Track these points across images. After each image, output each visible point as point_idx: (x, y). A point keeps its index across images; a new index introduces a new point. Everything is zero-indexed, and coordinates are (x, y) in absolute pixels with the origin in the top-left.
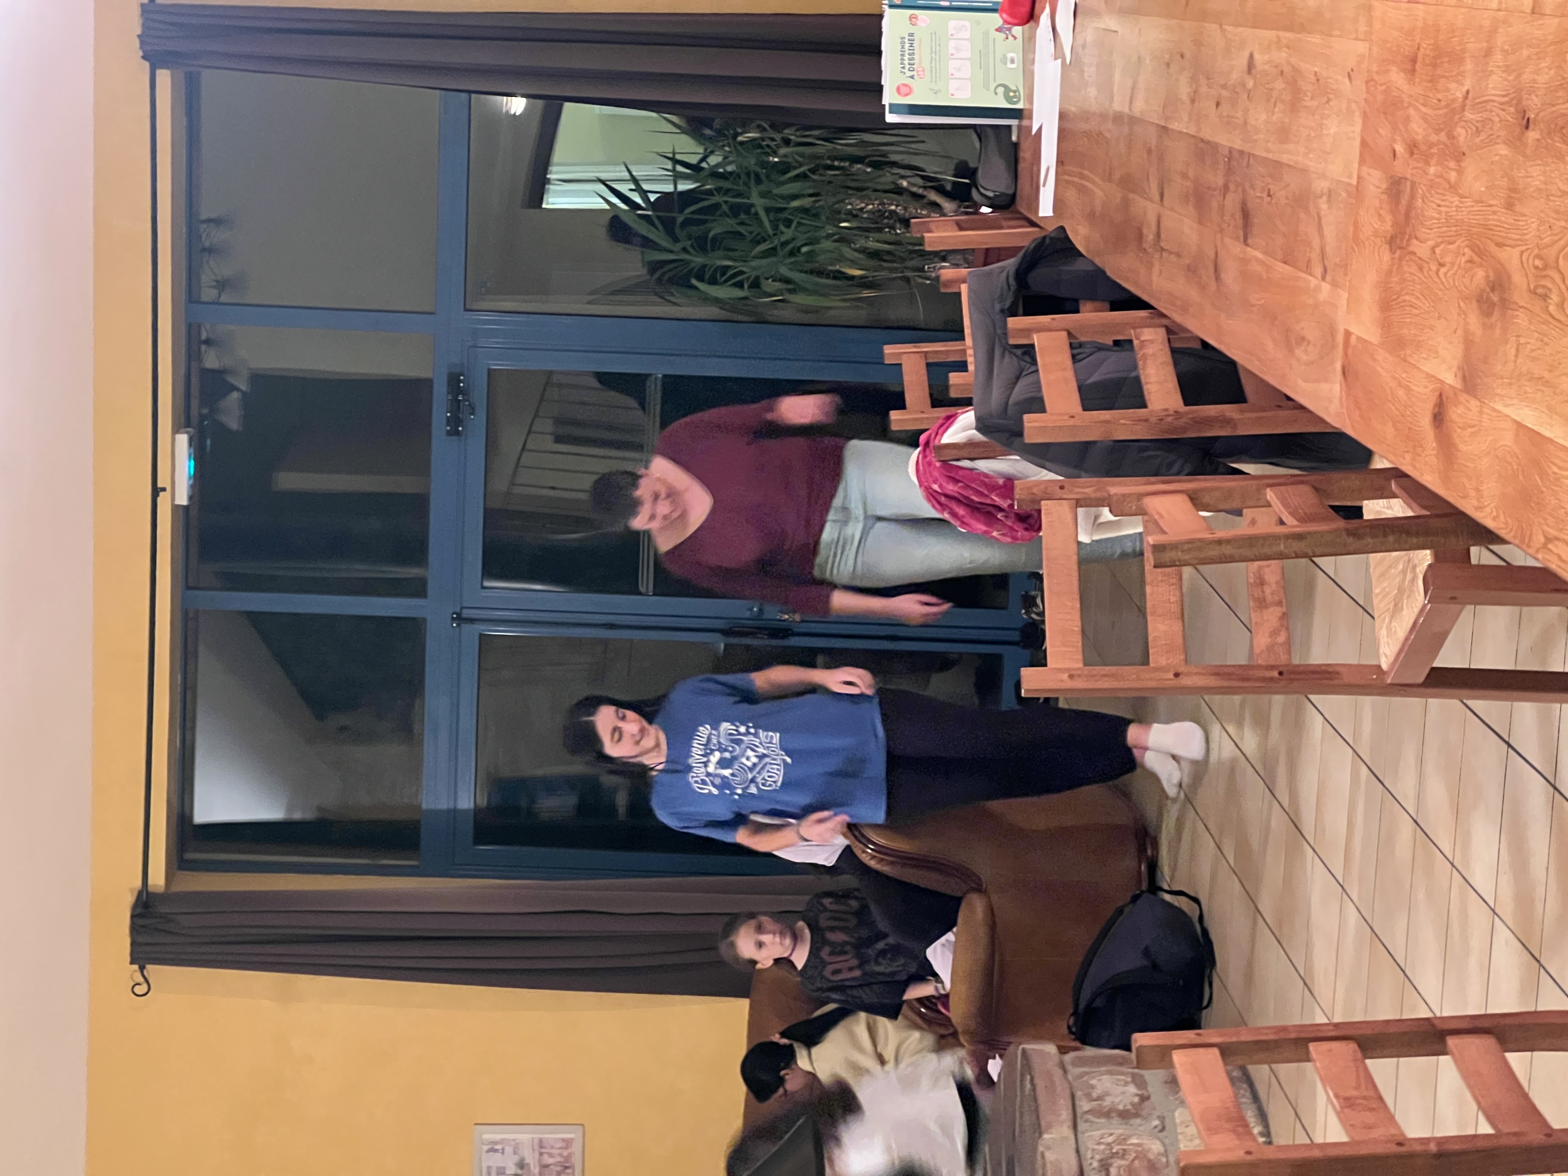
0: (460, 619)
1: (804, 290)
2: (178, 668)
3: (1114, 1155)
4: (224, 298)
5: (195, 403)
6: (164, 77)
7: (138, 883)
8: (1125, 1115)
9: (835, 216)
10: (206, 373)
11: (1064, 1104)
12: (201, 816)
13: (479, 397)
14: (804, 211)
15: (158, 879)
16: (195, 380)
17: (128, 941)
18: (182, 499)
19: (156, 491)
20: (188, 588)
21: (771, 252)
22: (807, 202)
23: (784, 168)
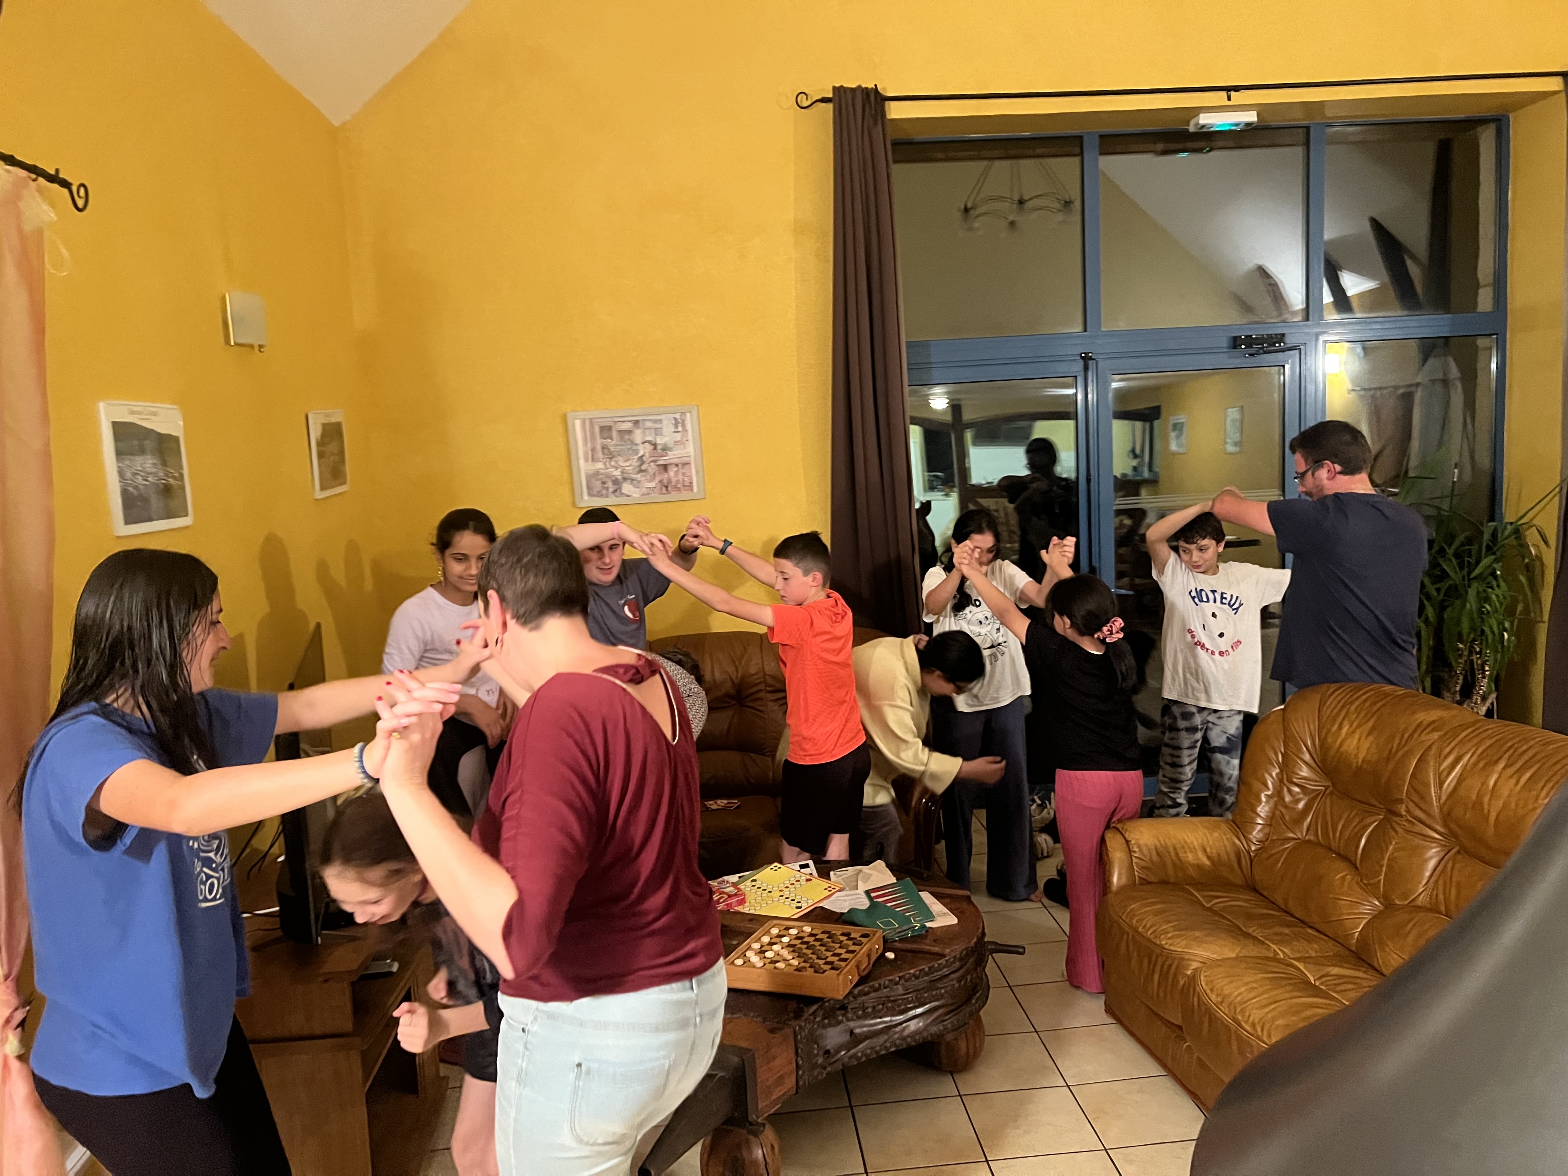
7: (891, 92)
15: (896, 111)
17: (855, 84)
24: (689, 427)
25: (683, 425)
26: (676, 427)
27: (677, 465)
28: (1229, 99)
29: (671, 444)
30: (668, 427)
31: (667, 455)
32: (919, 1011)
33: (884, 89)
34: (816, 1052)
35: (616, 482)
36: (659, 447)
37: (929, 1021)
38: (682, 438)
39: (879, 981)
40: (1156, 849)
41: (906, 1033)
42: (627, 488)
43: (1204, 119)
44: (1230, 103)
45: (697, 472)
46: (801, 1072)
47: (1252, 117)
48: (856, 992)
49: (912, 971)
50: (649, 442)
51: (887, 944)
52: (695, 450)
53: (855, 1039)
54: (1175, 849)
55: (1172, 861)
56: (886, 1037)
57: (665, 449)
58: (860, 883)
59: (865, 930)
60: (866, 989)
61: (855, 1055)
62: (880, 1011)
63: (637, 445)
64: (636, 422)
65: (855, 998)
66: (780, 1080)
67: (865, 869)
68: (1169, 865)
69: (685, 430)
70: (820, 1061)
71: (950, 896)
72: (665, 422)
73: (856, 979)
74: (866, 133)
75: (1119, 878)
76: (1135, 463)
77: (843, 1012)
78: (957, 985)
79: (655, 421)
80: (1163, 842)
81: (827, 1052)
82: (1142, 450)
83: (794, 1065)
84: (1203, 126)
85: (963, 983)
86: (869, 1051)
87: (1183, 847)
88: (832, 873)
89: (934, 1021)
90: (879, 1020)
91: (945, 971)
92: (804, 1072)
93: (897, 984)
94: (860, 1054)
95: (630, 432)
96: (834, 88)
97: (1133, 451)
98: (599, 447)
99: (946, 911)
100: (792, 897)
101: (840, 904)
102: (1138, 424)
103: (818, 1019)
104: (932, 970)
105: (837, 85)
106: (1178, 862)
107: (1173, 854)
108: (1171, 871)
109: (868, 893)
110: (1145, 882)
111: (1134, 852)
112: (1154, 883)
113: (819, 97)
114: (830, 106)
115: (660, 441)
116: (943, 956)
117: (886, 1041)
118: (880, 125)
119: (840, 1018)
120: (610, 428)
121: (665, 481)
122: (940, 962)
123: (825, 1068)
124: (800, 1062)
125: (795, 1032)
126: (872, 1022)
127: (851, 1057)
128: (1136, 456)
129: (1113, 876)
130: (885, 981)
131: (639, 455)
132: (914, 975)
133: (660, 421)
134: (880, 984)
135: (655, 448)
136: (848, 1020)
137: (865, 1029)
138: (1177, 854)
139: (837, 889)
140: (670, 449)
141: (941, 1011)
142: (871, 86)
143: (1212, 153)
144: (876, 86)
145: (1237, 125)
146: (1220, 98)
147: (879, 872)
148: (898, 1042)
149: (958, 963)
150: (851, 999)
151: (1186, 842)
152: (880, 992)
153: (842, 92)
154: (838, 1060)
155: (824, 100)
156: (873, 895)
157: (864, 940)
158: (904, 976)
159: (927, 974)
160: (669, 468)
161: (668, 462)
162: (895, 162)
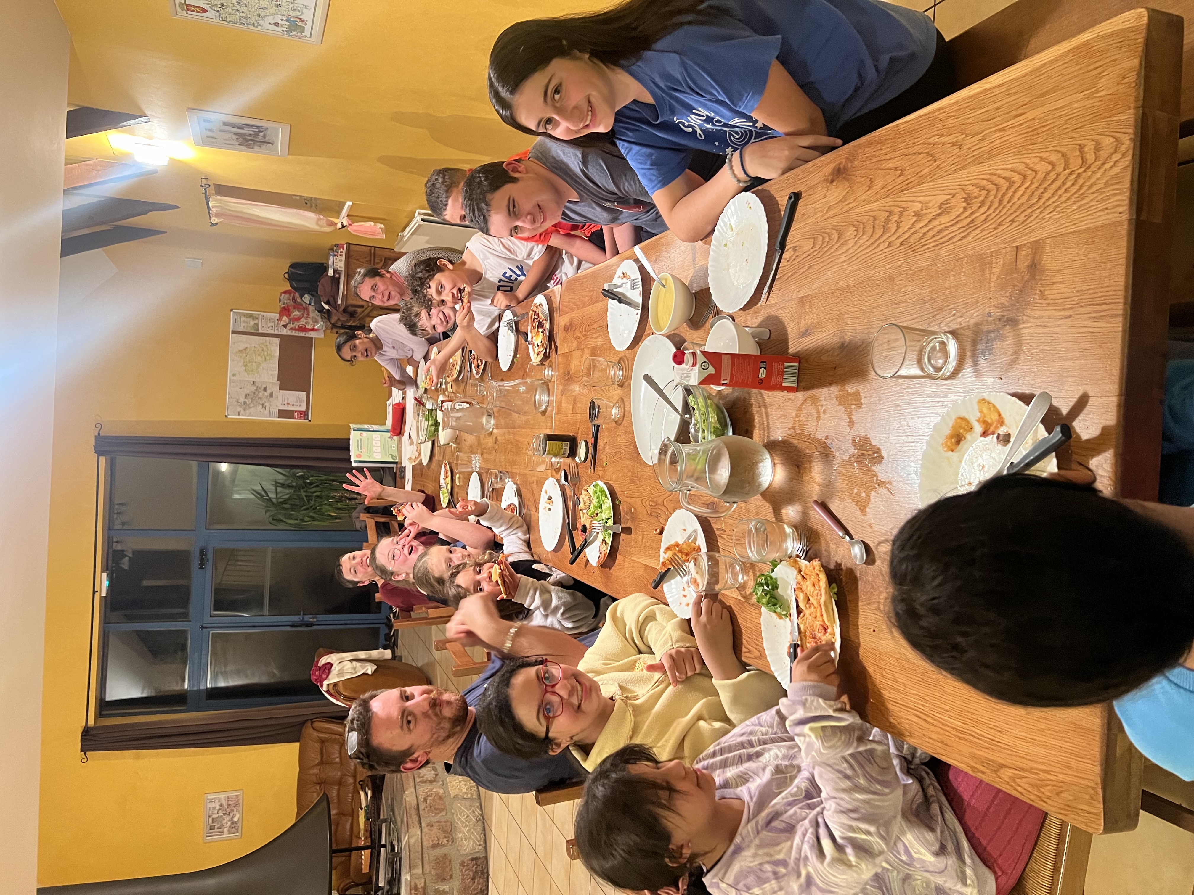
0: (203, 627)
1: (318, 520)
2: (101, 650)
3: (428, 796)
4: (125, 528)
5: (110, 563)
6: (102, 459)
7: (84, 724)
8: (431, 782)
9: (328, 498)
10: (114, 551)
11: (411, 780)
12: (108, 699)
13: (210, 556)
14: (317, 496)
15: (91, 722)
16: (110, 555)
17: (80, 744)
18: (104, 594)
19: (94, 592)
20: (105, 623)
21: (308, 509)
22: (318, 494)
23: (311, 483)
24: (213, 797)
26: (213, 802)
27: (228, 801)
29: (219, 803)
33: (83, 727)
35: (233, 823)
38: (217, 799)
42: (235, 819)
45: (232, 793)
47: (105, 574)
52: (223, 794)
63: (218, 816)
64: (209, 817)
72: (210, 806)
79: (210, 810)
84: (108, 594)
95: (213, 819)
114: (87, 752)
118: (95, 729)
120: (211, 827)
140: (222, 803)
142: (81, 734)
155: (85, 756)
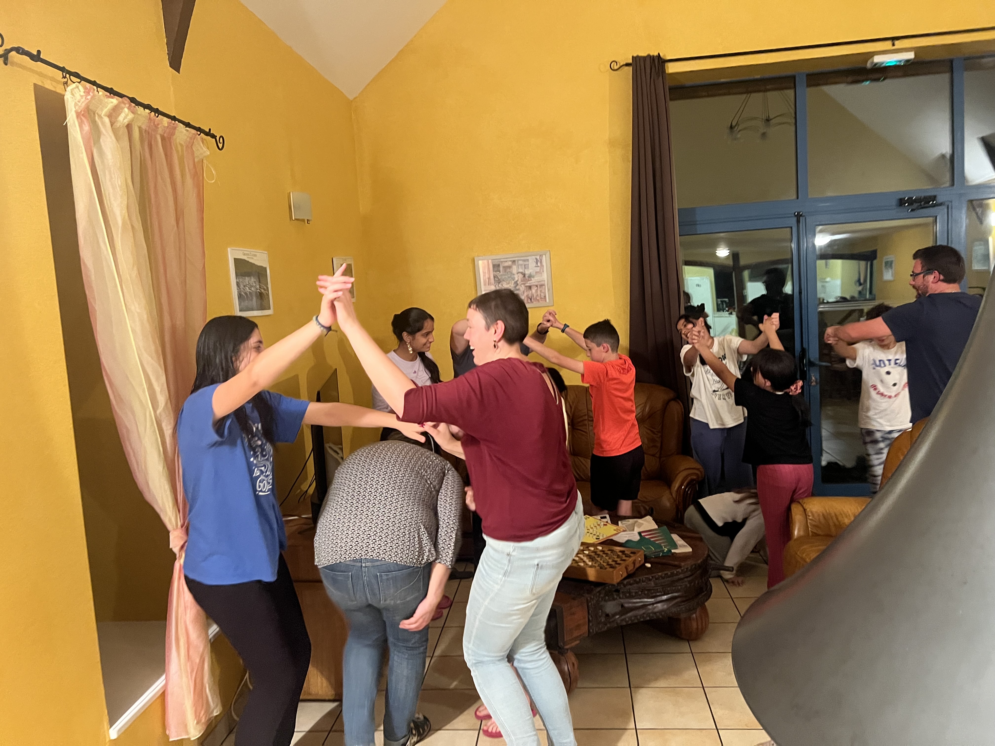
7: (668, 57)
15: (672, 68)
24: (544, 264)
25: (541, 262)
26: (537, 263)
27: (537, 286)
28: (893, 45)
29: (534, 274)
30: (532, 263)
31: (531, 280)
32: (665, 597)
33: (665, 56)
34: (600, 614)
36: (527, 276)
37: (671, 605)
38: (540, 270)
39: (640, 578)
40: (823, 515)
41: (656, 610)
43: (877, 59)
44: (894, 48)
45: (549, 290)
46: (591, 624)
47: (911, 56)
48: (625, 582)
49: (660, 574)
50: (522, 273)
51: (647, 559)
52: (547, 276)
53: (624, 610)
54: (836, 515)
55: (834, 523)
56: (644, 611)
57: (530, 276)
58: (636, 528)
59: (633, 550)
60: (632, 582)
61: (625, 619)
62: (640, 595)
63: (514, 274)
64: (514, 261)
65: (625, 586)
66: (578, 627)
67: (640, 521)
68: (831, 524)
69: (542, 265)
70: (602, 621)
71: (689, 537)
72: (530, 261)
73: (625, 575)
74: (652, 84)
75: (799, 531)
76: (860, 288)
77: (617, 593)
78: (688, 585)
79: (524, 261)
80: (828, 511)
81: (607, 615)
82: (865, 281)
83: (587, 620)
84: (876, 64)
85: (692, 584)
86: (633, 618)
87: (841, 514)
88: (620, 522)
89: (674, 604)
90: (638, 600)
91: (682, 576)
92: (593, 625)
93: (650, 580)
94: (627, 619)
95: (510, 267)
96: (633, 57)
97: (859, 280)
98: (492, 277)
99: (686, 544)
100: (595, 533)
101: (622, 538)
102: (863, 263)
103: (602, 595)
104: (672, 575)
105: (635, 55)
106: (837, 523)
107: (835, 518)
108: (833, 529)
109: (640, 533)
110: (815, 535)
111: (809, 516)
112: (821, 536)
113: (625, 63)
114: (631, 68)
115: (527, 272)
116: (679, 567)
117: (644, 614)
118: (661, 78)
119: (615, 597)
120: (499, 265)
121: (530, 296)
122: (678, 570)
123: (606, 625)
124: (591, 619)
125: (587, 600)
126: (635, 601)
127: (622, 620)
128: (860, 284)
129: (795, 530)
130: (643, 578)
131: (515, 281)
132: (661, 576)
133: (528, 260)
134: (640, 580)
135: (524, 276)
136: (620, 598)
137: (630, 605)
138: (837, 519)
139: (621, 530)
140: (533, 277)
141: (679, 600)
142: (656, 54)
143: (886, 81)
144: (659, 54)
145: (900, 61)
146: (887, 45)
147: (648, 522)
148: (651, 615)
149: (689, 573)
150: (622, 586)
151: (843, 512)
152: (640, 584)
153: (638, 59)
154: (615, 620)
155: (627, 65)
156: (643, 534)
157: (631, 555)
158: (655, 576)
159: (669, 577)
160: (532, 287)
161: (532, 284)
162: (671, 100)
